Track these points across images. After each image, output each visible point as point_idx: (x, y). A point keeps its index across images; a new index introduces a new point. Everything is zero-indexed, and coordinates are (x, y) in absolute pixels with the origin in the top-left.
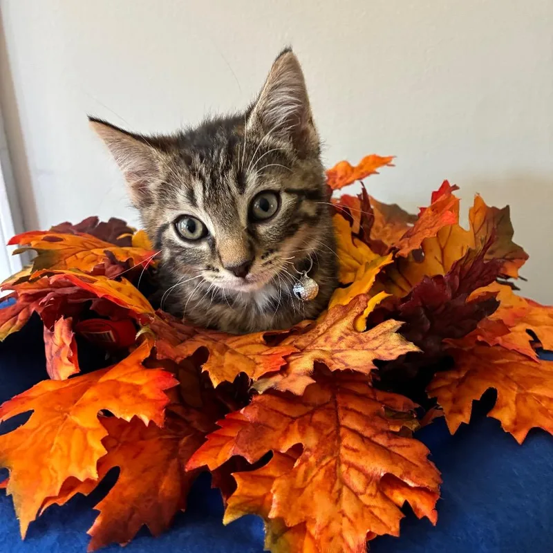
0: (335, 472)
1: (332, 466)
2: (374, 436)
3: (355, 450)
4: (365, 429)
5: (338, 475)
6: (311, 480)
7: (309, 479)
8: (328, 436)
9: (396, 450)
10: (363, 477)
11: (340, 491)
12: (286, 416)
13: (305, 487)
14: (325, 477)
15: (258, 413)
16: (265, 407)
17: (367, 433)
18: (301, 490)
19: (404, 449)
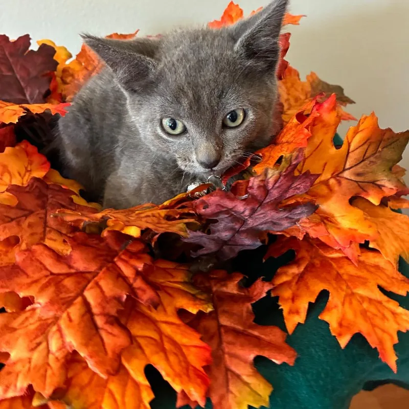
0: (45, 329)
1: (47, 323)
2: (98, 315)
3: (70, 320)
4: (96, 306)
5: (46, 331)
6: (27, 326)
7: (25, 325)
8: (62, 299)
9: (104, 335)
10: (60, 342)
11: (39, 344)
12: (47, 269)
13: (19, 329)
14: (37, 329)
15: (24, 259)
16: (33, 256)
17: (95, 310)
18: (14, 330)
19: (110, 336)
